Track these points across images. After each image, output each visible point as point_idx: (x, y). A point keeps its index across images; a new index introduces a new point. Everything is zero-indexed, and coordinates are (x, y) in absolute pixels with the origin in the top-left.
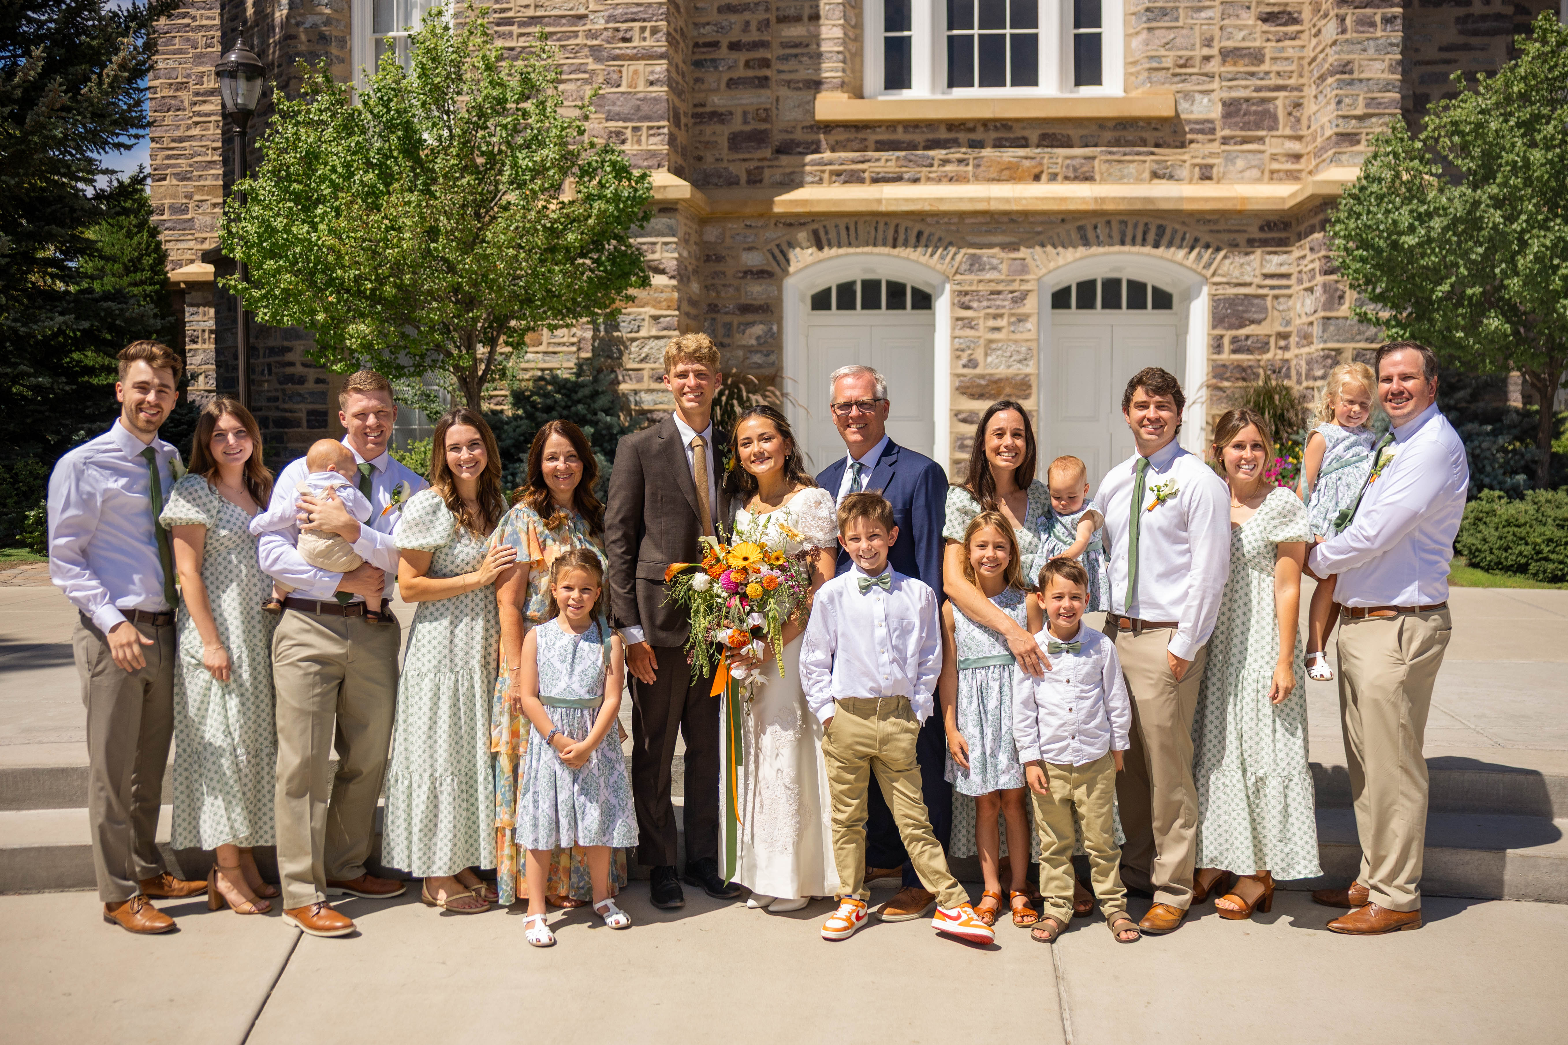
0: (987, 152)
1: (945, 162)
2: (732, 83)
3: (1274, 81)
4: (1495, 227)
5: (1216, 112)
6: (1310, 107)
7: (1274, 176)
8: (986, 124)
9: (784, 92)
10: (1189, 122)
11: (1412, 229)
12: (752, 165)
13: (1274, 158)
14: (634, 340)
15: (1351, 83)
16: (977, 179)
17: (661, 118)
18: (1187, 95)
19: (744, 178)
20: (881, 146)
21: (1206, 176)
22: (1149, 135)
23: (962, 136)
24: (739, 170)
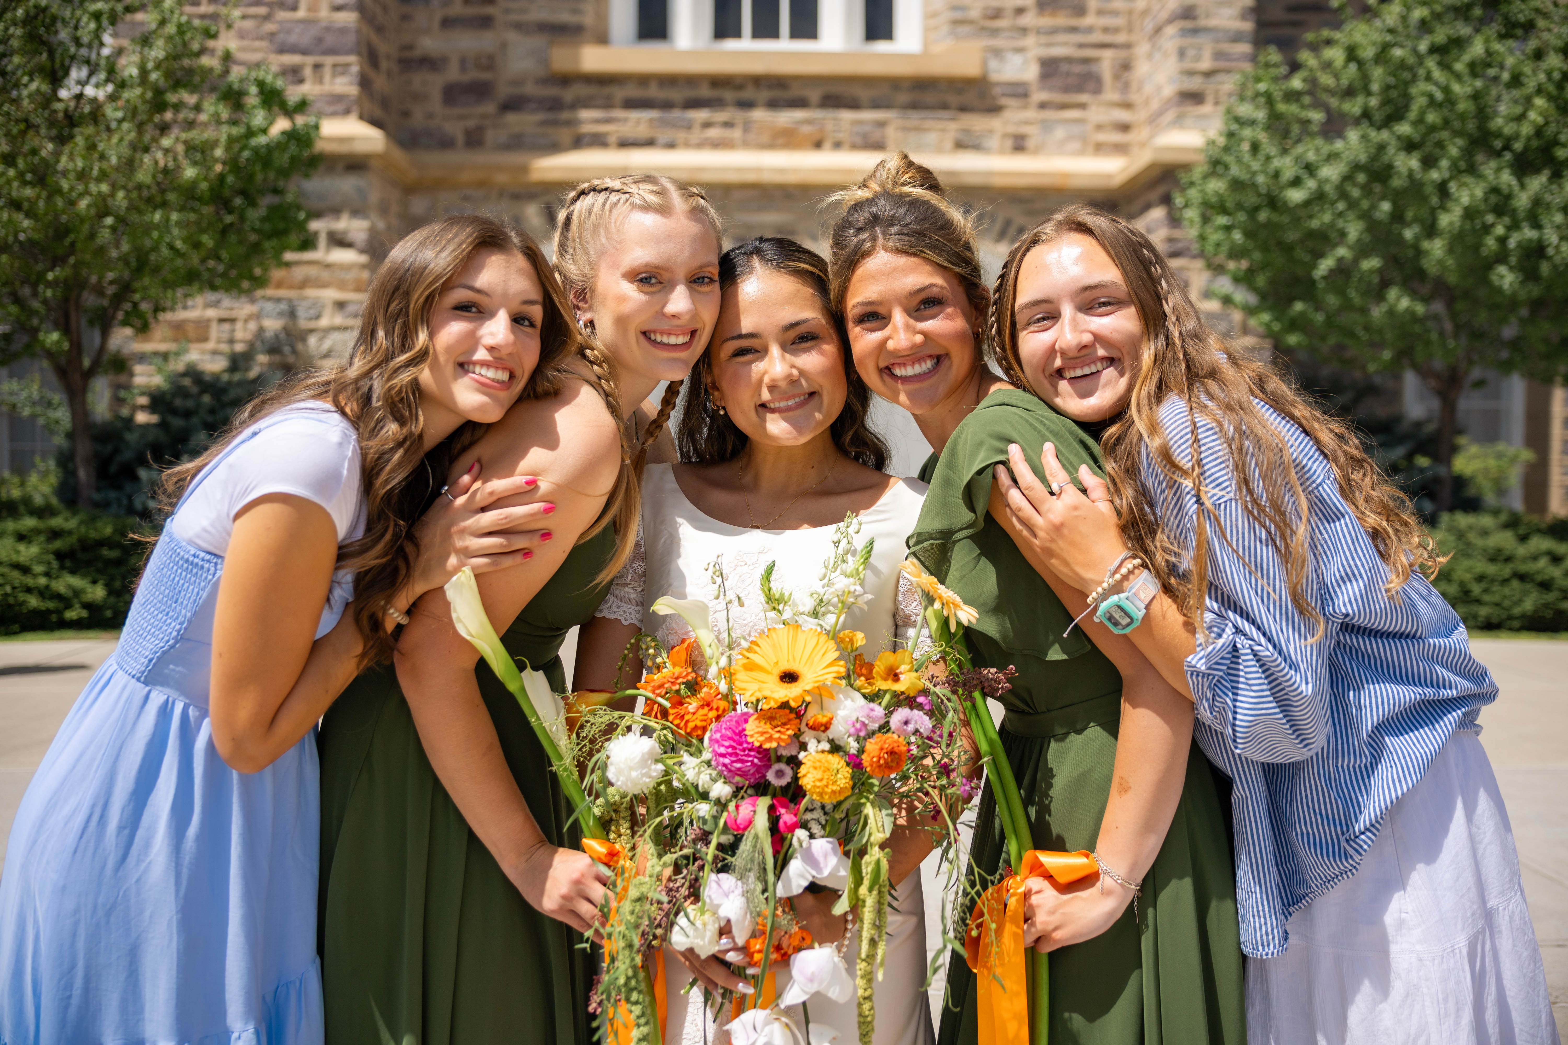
0: (759, 115)
1: (707, 125)
2: (448, 23)
3: (1097, 37)
4: (1411, 174)
5: (1031, 73)
6: (1142, 68)
7: (1100, 148)
8: (758, 81)
9: (512, 36)
10: (998, 84)
11: (1296, 182)
12: (471, 123)
13: (1099, 127)
14: (312, 331)
15: (1195, 31)
16: (746, 145)
17: (348, 53)
18: (997, 53)
19: (460, 138)
20: (631, 104)
21: (1019, 145)
22: (953, 99)
23: (729, 95)
24: (455, 129)
